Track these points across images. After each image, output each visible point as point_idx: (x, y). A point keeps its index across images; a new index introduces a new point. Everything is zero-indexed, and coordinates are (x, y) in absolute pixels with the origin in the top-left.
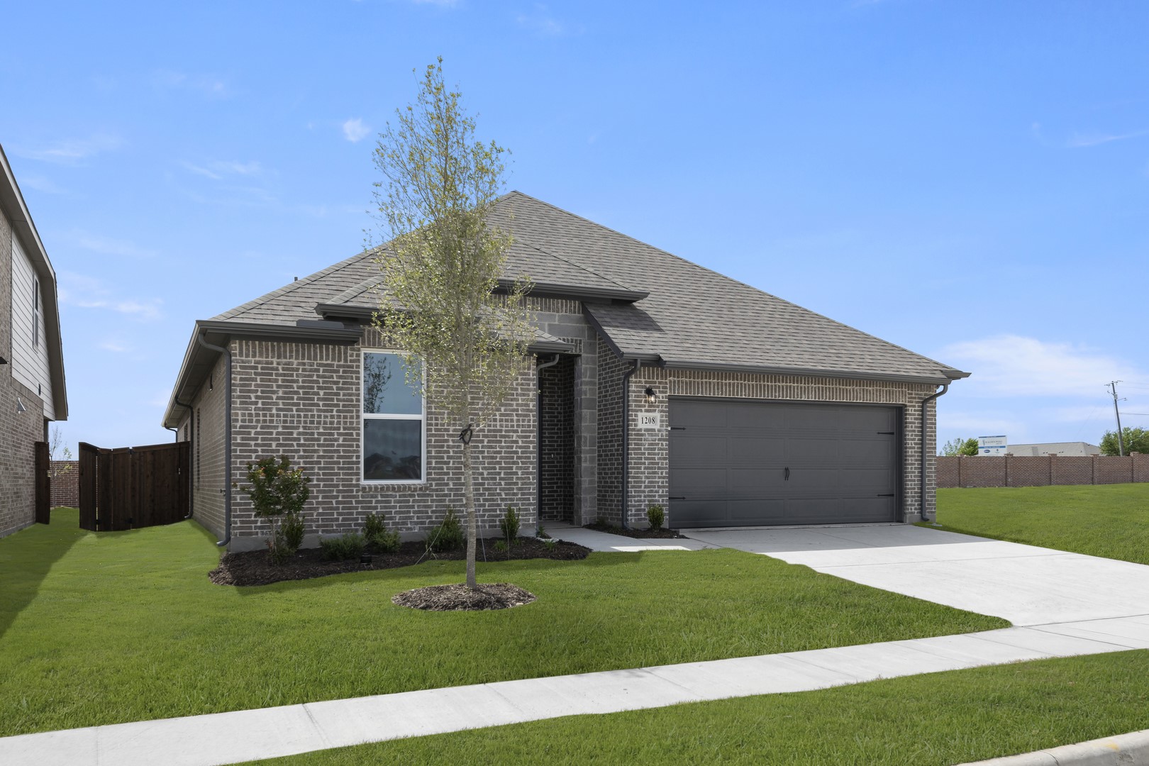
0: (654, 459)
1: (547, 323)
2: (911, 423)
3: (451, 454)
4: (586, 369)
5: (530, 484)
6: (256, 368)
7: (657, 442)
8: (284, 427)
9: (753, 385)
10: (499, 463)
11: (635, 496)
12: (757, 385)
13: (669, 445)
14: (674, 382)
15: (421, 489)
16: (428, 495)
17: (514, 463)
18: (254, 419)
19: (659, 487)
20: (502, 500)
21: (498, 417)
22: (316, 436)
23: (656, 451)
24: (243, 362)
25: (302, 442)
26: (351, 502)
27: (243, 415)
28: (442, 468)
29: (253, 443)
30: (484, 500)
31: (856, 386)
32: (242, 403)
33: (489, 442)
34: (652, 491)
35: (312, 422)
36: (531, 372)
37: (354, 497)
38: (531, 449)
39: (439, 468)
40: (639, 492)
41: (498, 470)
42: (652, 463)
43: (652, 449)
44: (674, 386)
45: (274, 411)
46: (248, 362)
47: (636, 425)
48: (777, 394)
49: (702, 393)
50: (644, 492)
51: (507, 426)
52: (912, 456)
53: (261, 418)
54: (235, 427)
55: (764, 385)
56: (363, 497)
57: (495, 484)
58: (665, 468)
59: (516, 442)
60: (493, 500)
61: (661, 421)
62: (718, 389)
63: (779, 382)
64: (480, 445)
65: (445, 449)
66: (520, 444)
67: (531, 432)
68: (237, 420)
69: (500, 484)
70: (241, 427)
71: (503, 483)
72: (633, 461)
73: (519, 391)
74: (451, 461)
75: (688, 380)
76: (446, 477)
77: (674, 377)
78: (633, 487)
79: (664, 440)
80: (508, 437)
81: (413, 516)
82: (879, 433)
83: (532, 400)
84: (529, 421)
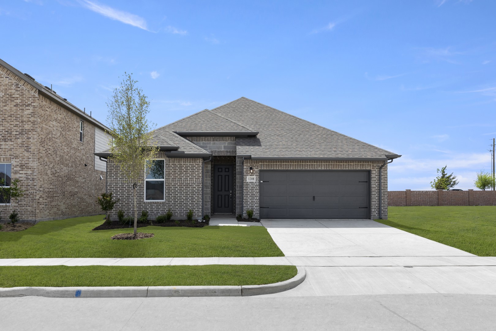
0: (253, 193)
1: (223, 145)
2: (374, 177)
3: (173, 192)
4: (238, 161)
5: (200, 202)
6: (114, 166)
7: (254, 187)
8: (121, 184)
9: (296, 164)
10: (189, 195)
11: (245, 207)
12: (297, 164)
13: (259, 188)
14: (262, 164)
15: (162, 203)
16: (165, 205)
17: (194, 194)
18: (113, 182)
19: (255, 203)
20: (190, 207)
21: (189, 179)
22: (131, 186)
23: (254, 190)
24: (110, 164)
25: (127, 188)
26: (141, 207)
27: (110, 180)
28: (170, 196)
29: (113, 189)
30: (184, 207)
31: (345, 163)
32: (110, 177)
33: (185, 187)
34: (252, 205)
35: (129, 182)
36: (200, 163)
37: (142, 205)
38: (200, 190)
39: (169, 196)
40: (247, 205)
41: (188, 197)
42: (253, 195)
43: (252, 189)
44: (262, 166)
45: (119, 179)
46: (112, 164)
47: (246, 181)
48: (307, 168)
49: (273, 168)
50: (249, 205)
51: (192, 182)
52: (374, 191)
53: (115, 181)
54: (108, 184)
55: (301, 164)
56: (144, 205)
57: (187, 202)
58: (258, 196)
59: (195, 187)
60: (187, 207)
61: (256, 179)
62: (280, 166)
63: (308, 163)
64: (182, 189)
65: (171, 190)
66: (196, 188)
67: (200, 184)
68: (108, 182)
69: (189, 202)
70: (109, 184)
71: (190, 201)
72: (245, 194)
73: (196, 170)
74: (173, 194)
75: (267, 163)
76: (171, 199)
77: (262, 163)
78: (245, 203)
79: (257, 186)
80: (192, 186)
81: (160, 212)
82: (359, 182)
83: (200, 173)
84: (199, 180)
